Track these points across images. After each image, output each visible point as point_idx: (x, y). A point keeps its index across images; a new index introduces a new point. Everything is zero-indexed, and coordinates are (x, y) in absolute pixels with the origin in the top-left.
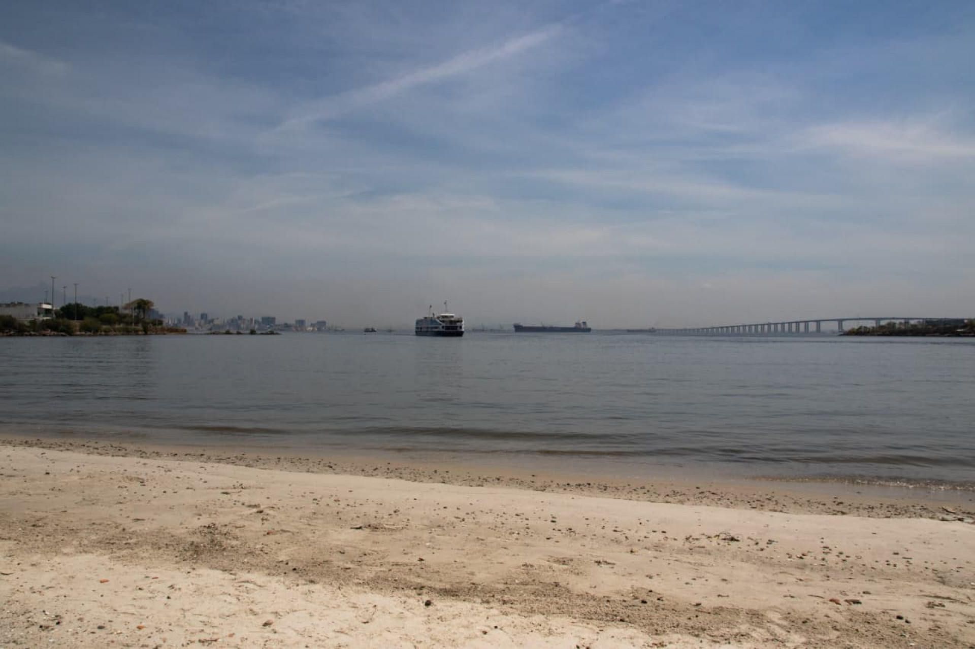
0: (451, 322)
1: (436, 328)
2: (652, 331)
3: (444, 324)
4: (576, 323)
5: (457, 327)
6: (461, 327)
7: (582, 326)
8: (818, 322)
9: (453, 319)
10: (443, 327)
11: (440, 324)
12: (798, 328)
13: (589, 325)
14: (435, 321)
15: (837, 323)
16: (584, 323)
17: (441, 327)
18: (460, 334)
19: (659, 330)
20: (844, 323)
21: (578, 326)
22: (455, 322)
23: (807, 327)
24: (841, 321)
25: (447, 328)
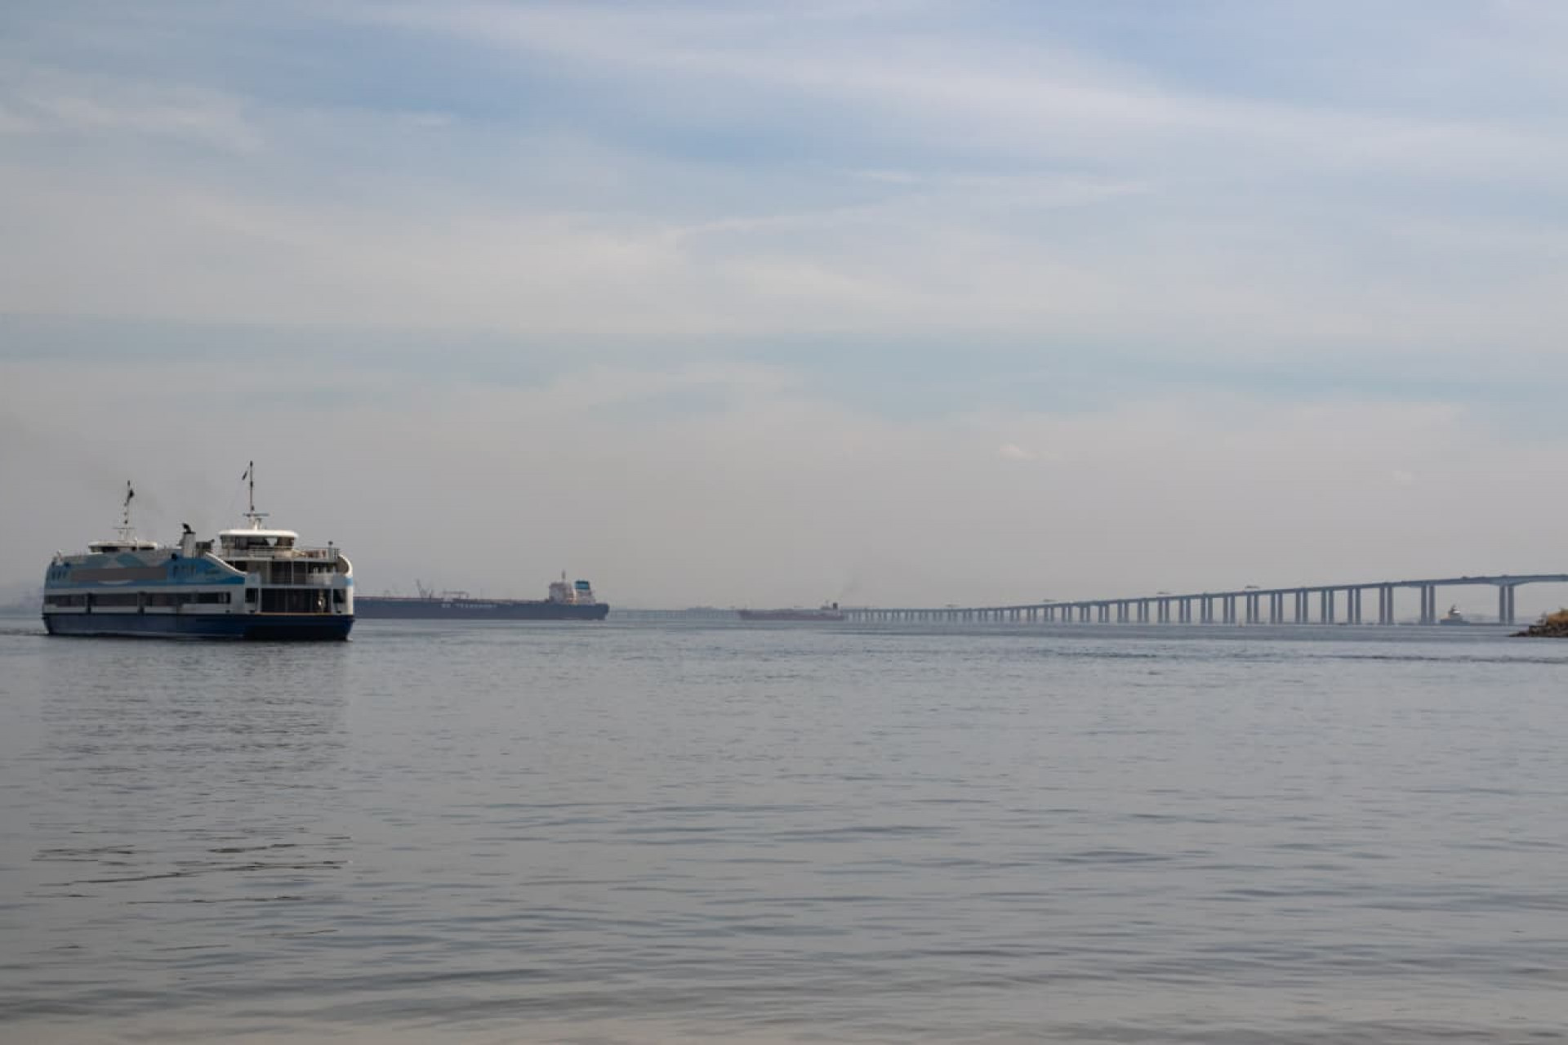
0: (280, 569)
1: (212, 598)
2: (830, 617)
3: (254, 581)
4: (554, 586)
5: (313, 594)
6: (340, 597)
7: (576, 596)
8: (1426, 587)
9: (287, 555)
10: (251, 594)
11: (240, 580)
12: (1354, 608)
13: (599, 597)
14: (210, 568)
15: (1494, 591)
16: (583, 585)
17: (238, 593)
18: (334, 630)
19: (856, 612)
20: (1518, 590)
21: (559, 596)
22: (305, 568)
23: (1386, 606)
24: (1508, 584)
25: (271, 598)
